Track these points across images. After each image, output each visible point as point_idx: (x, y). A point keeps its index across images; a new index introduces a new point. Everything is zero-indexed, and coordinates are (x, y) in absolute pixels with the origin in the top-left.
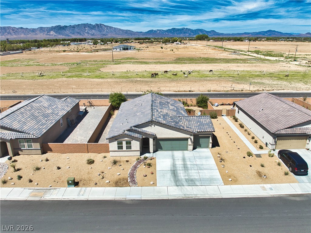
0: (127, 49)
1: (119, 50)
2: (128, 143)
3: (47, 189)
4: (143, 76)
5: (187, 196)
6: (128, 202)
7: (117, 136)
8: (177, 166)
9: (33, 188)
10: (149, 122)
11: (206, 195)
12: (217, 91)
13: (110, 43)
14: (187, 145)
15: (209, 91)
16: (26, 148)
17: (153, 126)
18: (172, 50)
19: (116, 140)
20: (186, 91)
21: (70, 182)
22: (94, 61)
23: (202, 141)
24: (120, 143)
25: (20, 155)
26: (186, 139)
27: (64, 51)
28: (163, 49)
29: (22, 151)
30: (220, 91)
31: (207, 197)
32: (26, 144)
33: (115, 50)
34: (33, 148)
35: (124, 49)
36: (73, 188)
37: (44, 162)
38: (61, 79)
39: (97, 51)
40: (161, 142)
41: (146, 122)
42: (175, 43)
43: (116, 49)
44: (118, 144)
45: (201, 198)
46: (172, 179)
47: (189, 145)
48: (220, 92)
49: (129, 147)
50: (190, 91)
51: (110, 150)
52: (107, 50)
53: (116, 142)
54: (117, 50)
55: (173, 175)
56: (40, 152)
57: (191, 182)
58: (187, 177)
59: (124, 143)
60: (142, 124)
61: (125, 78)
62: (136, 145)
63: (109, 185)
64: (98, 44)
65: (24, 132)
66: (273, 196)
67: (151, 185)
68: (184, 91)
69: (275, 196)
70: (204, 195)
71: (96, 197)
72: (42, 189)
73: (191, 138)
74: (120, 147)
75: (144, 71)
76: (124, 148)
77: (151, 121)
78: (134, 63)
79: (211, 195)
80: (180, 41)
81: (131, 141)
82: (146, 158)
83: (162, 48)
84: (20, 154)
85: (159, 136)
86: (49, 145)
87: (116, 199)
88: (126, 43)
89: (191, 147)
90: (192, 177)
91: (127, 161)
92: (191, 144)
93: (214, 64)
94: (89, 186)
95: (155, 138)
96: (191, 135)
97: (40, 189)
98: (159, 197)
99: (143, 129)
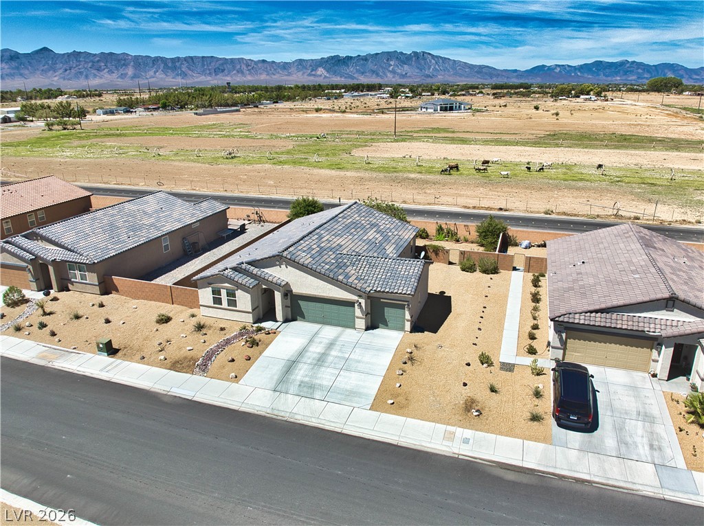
0: (451, 109)
1: (432, 111)
2: (231, 294)
3: (67, 351)
4: (430, 171)
5: (276, 412)
6: (165, 399)
7: (209, 277)
8: (308, 354)
9: (49, 346)
10: (274, 256)
11: (313, 420)
12: (568, 215)
13: (430, 94)
14: (354, 317)
15: (546, 213)
16: (77, 280)
17: (283, 266)
18: (557, 114)
19: (210, 284)
20: (491, 209)
21: (101, 346)
22: (358, 133)
23: (389, 313)
24: (216, 292)
25: (69, 290)
26: (351, 304)
27: (317, 110)
28: (540, 111)
29: (73, 285)
30: (575, 215)
31: (313, 422)
32: (78, 273)
33: (424, 110)
34: (88, 282)
35: (444, 109)
36: (104, 358)
37: (96, 307)
38: (261, 165)
39: (383, 113)
40: (302, 303)
41: (269, 257)
42: (582, 97)
43: (427, 109)
44: (214, 292)
45: (301, 422)
46: (276, 377)
47: (358, 318)
48: (573, 218)
49: (232, 303)
50: (501, 209)
51: (200, 303)
52: (408, 110)
53: (210, 290)
54: (429, 110)
55: (284, 369)
56: (97, 290)
57: (308, 390)
58: (307, 379)
59: (224, 292)
60: (262, 259)
61: (387, 172)
62: (244, 300)
63: (162, 364)
64: (399, 97)
65: (75, 250)
66: (457, 456)
67: (227, 379)
68: (487, 209)
69: (460, 457)
70: (308, 419)
71: (125, 379)
72: (61, 350)
73: (360, 303)
74: (217, 301)
75: (442, 158)
76: (225, 304)
77: (278, 255)
78: (436, 140)
79: (323, 422)
80: (598, 94)
81: (234, 291)
82: (260, 329)
83: (537, 108)
84: (70, 288)
85: (296, 290)
86: (114, 281)
87: (152, 390)
88: (464, 95)
89: (361, 323)
90: (318, 382)
91: (222, 329)
92: (361, 315)
93: (633, 152)
94: (131, 360)
95: (288, 293)
96: (360, 296)
97: (58, 350)
98: (223, 403)
99: (266, 270)
